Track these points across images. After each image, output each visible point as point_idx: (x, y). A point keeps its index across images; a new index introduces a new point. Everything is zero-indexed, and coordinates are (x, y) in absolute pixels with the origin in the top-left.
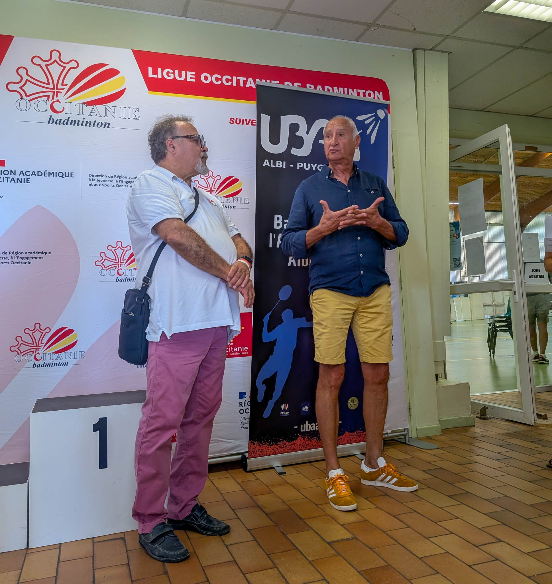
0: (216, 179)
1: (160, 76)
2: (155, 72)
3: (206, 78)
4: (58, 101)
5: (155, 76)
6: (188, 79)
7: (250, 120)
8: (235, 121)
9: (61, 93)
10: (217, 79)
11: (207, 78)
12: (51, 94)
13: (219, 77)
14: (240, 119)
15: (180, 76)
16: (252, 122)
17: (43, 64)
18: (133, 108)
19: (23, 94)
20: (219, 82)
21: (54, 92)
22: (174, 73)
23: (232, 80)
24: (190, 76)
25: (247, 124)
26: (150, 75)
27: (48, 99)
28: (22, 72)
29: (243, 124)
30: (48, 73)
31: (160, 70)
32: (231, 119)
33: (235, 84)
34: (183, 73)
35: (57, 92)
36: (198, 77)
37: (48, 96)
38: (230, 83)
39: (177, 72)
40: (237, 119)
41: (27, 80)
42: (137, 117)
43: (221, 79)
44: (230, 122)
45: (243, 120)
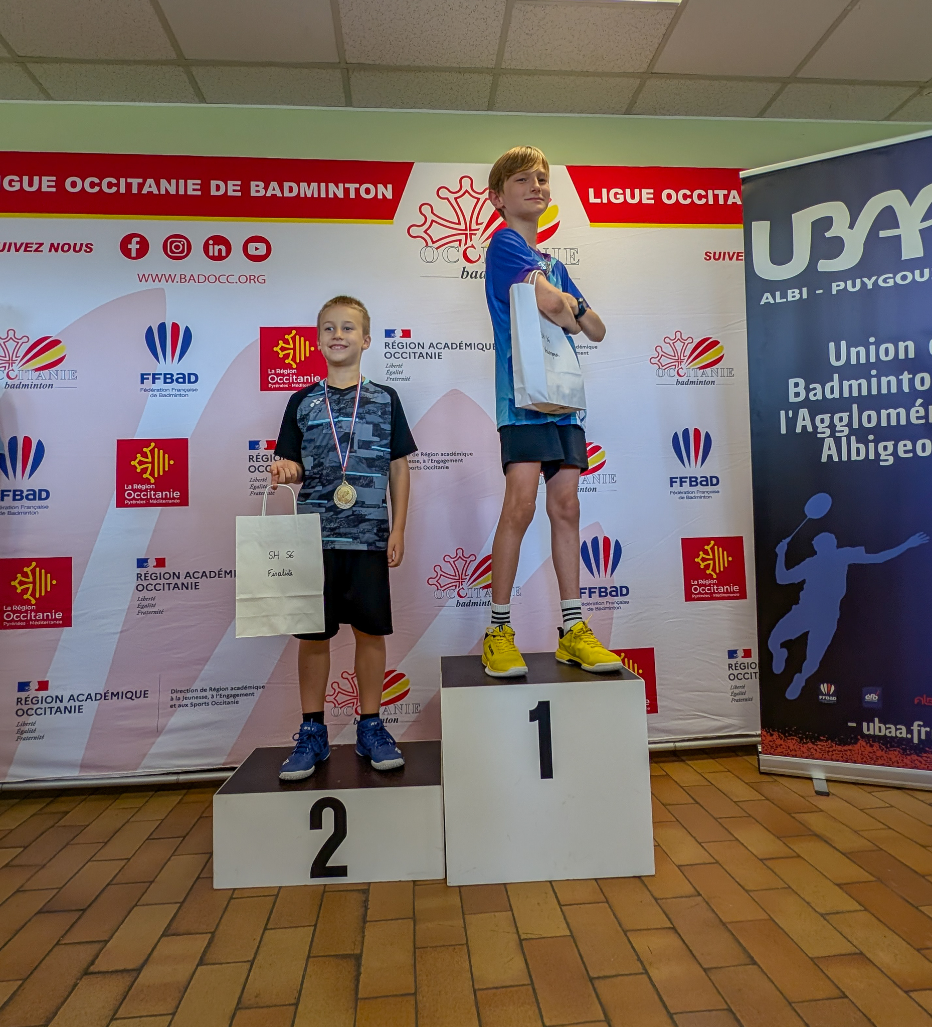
0: (686, 342)
1: (605, 201)
2: (598, 195)
3: (669, 197)
4: (473, 246)
5: (599, 201)
6: (645, 201)
7: (734, 253)
8: (712, 255)
9: (475, 234)
10: (685, 197)
11: (671, 197)
12: (463, 237)
13: (688, 193)
14: (720, 253)
15: (633, 197)
16: (738, 256)
17: (452, 197)
18: (571, 249)
19: (429, 241)
20: (689, 201)
21: (466, 235)
22: (624, 194)
23: (706, 197)
24: (646, 196)
25: (731, 259)
26: (592, 200)
27: (460, 245)
28: (426, 210)
29: (724, 259)
30: (457, 209)
31: (604, 191)
32: (706, 254)
33: (711, 202)
34: (637, 191)
35: (471, 235)
36: (657, 196)
37: (460, 241)
38: (704, 201)
39: (628, 191)
40: (715, 253)
41: (433, 221)
42: (576, 260)
43: (691, 197)
44: (705, 259)
45: (725, 253)
